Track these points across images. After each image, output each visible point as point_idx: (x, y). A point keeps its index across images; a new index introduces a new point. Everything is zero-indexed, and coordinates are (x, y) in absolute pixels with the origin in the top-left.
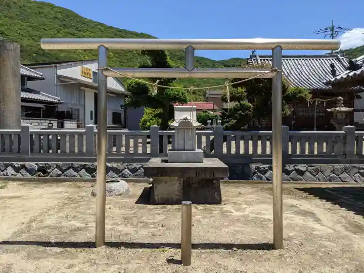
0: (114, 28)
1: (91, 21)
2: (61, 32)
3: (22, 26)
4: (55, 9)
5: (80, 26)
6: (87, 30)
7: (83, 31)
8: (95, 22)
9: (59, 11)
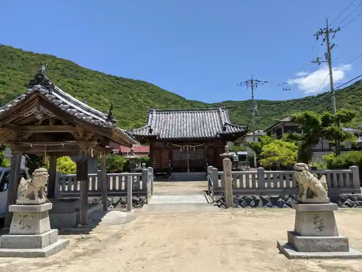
0: (112, 76)
1: (90, 71)
2: (60, 81)
3: (24, 76)
4: (57, 61)
5: (79, 74)
6: (86, 78)
7: (82, 79)
8: (94, 71)
9: (59, 62)
